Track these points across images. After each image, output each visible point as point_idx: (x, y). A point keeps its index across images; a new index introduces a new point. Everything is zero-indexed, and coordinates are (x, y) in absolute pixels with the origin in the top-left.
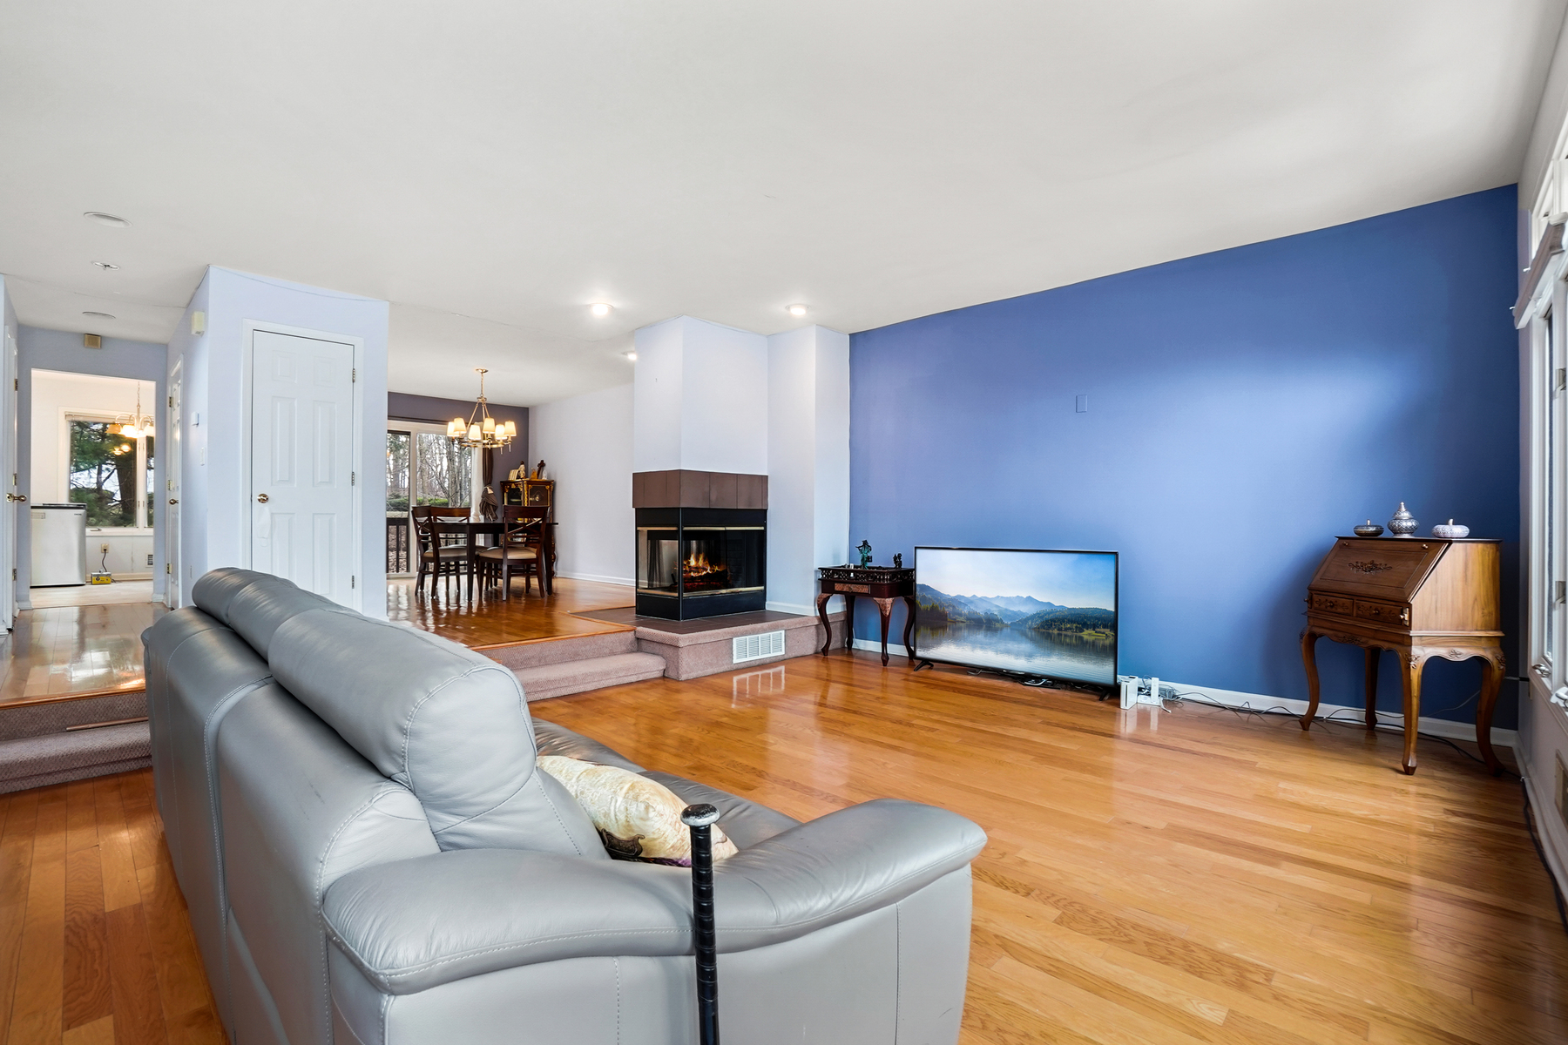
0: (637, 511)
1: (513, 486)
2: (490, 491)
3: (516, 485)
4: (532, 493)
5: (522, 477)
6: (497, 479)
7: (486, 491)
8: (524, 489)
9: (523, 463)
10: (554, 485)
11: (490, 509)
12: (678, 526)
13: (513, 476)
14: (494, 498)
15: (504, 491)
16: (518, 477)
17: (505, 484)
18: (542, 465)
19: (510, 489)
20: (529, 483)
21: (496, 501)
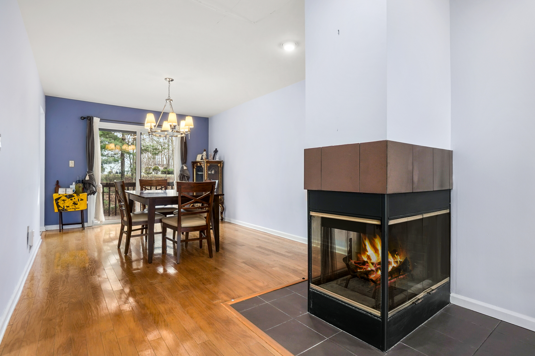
0: (309, 192)
1: (199, 164)
2: (185, 168)
3: (200, 164)
4: (209, 168)
5: (204, 158)
6: (190, 160)
7: (183, 167)
8: (205, 166)
9: (205, 151)
10: (223, 164)
11: (185, 179)
12: (382, 219)
13: (199, 158)
14: (187, 172)
15: (193, 168)
16: (202, 159)
17: (194, 163)
18: (216, 151)
19: (197, 166)
20: (207, 162)
21: (188, 173)
